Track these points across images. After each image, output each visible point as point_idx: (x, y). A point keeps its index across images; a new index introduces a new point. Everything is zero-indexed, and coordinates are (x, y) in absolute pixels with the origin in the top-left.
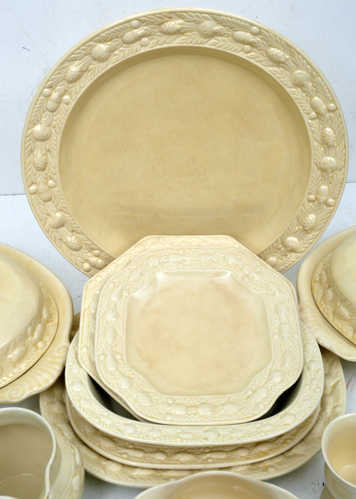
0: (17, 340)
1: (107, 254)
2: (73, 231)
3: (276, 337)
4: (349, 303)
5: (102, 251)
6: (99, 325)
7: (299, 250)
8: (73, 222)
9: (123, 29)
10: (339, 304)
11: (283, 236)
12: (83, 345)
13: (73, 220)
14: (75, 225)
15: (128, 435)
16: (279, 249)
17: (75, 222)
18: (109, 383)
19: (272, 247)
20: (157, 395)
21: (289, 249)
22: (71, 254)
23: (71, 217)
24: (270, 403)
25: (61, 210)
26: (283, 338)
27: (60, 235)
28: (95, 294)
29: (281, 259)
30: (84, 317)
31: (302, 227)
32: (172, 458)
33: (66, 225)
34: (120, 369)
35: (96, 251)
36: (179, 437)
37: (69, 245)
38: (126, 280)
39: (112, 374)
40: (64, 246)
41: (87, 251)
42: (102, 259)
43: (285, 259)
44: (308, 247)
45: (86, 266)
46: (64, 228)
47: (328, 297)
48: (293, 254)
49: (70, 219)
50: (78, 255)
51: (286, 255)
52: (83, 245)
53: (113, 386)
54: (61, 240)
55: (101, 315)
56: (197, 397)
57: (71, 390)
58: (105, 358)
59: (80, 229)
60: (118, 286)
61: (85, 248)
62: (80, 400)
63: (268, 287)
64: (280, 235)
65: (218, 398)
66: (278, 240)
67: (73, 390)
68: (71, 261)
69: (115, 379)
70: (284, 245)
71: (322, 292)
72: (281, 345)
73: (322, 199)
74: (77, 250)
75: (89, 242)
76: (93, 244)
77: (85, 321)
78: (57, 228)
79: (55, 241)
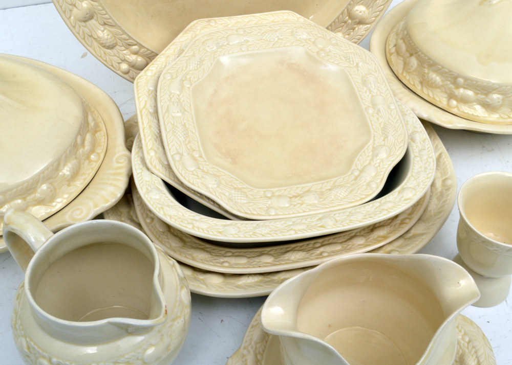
0: (68, 152)
1: (148, 50)
2: (105, 24)
3: (371, 111)
4: (440, 67)
5: (141, 46)
6: (164, 122)
7: (369, 20)
8: (104, 12)
10: (426, 71)
11: (349, 6)
12: (149, 148)
13: (103, 9)
14: (107, 16)
15: (231, 236)
16: (345, 22)
17: (106, 11)
18: (193, 184)
19: (337, 20)
20: (252, 190)
21: (357, 20)
22: (105, 53)
23: (101, 5)
24: (381, 181)
26: (379, 110)
27: (89, 30)
28: (149, 90)
29: (349, 34)
30: (142, 118)
32: (281, 258)
33: (95, 17)
34: (202, 168)
35: (134, 47)
36: (291, 229)
37: (101, 42)
38: (184, 69)
39: (194, 174)
40: (95, 44)
41: (123, 48)
42: (141, 56)
43: (352, 33)
44: (378, 16)
45: (124, 66)
46: (93, 21)
47: (412, 66)
48: (361, 26)
49: (100, 8)
50: (113, 54)
51: (354, 29)
52: (118, 41)
53: (199, 187)
54: (91, 36)
55: (164, 111)
56: (298, 186)
57: (149, 199)
58: (181, 158)
59: (113, 21)
60: (177, 77)
61: (121, 45)
62: (162, 208)
63: (349, 59)
64: (345, 5)
65: (322, 184)
66: (344, 11)
67: (151, 198)
68: (105, 63)
69: (199, 178)
70: (351, 16)
71: (402, 63)
72: (378, 119)
74: (111, 47)
75: (124, 36)
76: (130, 38)
77: (144, 122)
78: (85, 21)
79: (84, 39)
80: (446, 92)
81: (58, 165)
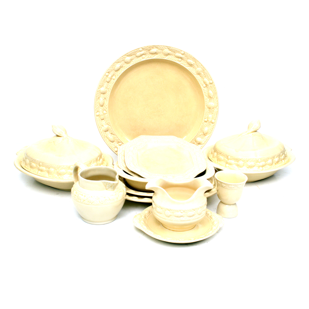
2: (112, 134)
5: (123, 143)
7: (202, 143)
8: (112, 129)
9: (137, 51)
10: (219, 156)
13: (112, 128)
14: (112, 131)
16: (194, 143)
19: (191, 142)
21: (198, 143)
22: (110, 143)
23: (111, 127)
25: (108, 124)
31: (203, 133)
33: (109, 131)
35: (120, 143)
37: (110, 139)
40: (108, 140)
41: (116, 143)
44: (206, 142)
46: (108, 132)
47: (215, 155)
48: (200, 145)
49: (111, 128)
50: (113, 144)
52: (115, 140)
54: (107, 137)
59: (114, 133)
64: (194, 137)
66: (193, 139)
68: (110, 147)
70: (196, 142)
73: (210, 120)
74: (113, 142)
75: (117, 139)
76: (119, 140)
78: (105, 132)
79: (104, 137)
80: (225, 162)
81: (91, 162)
